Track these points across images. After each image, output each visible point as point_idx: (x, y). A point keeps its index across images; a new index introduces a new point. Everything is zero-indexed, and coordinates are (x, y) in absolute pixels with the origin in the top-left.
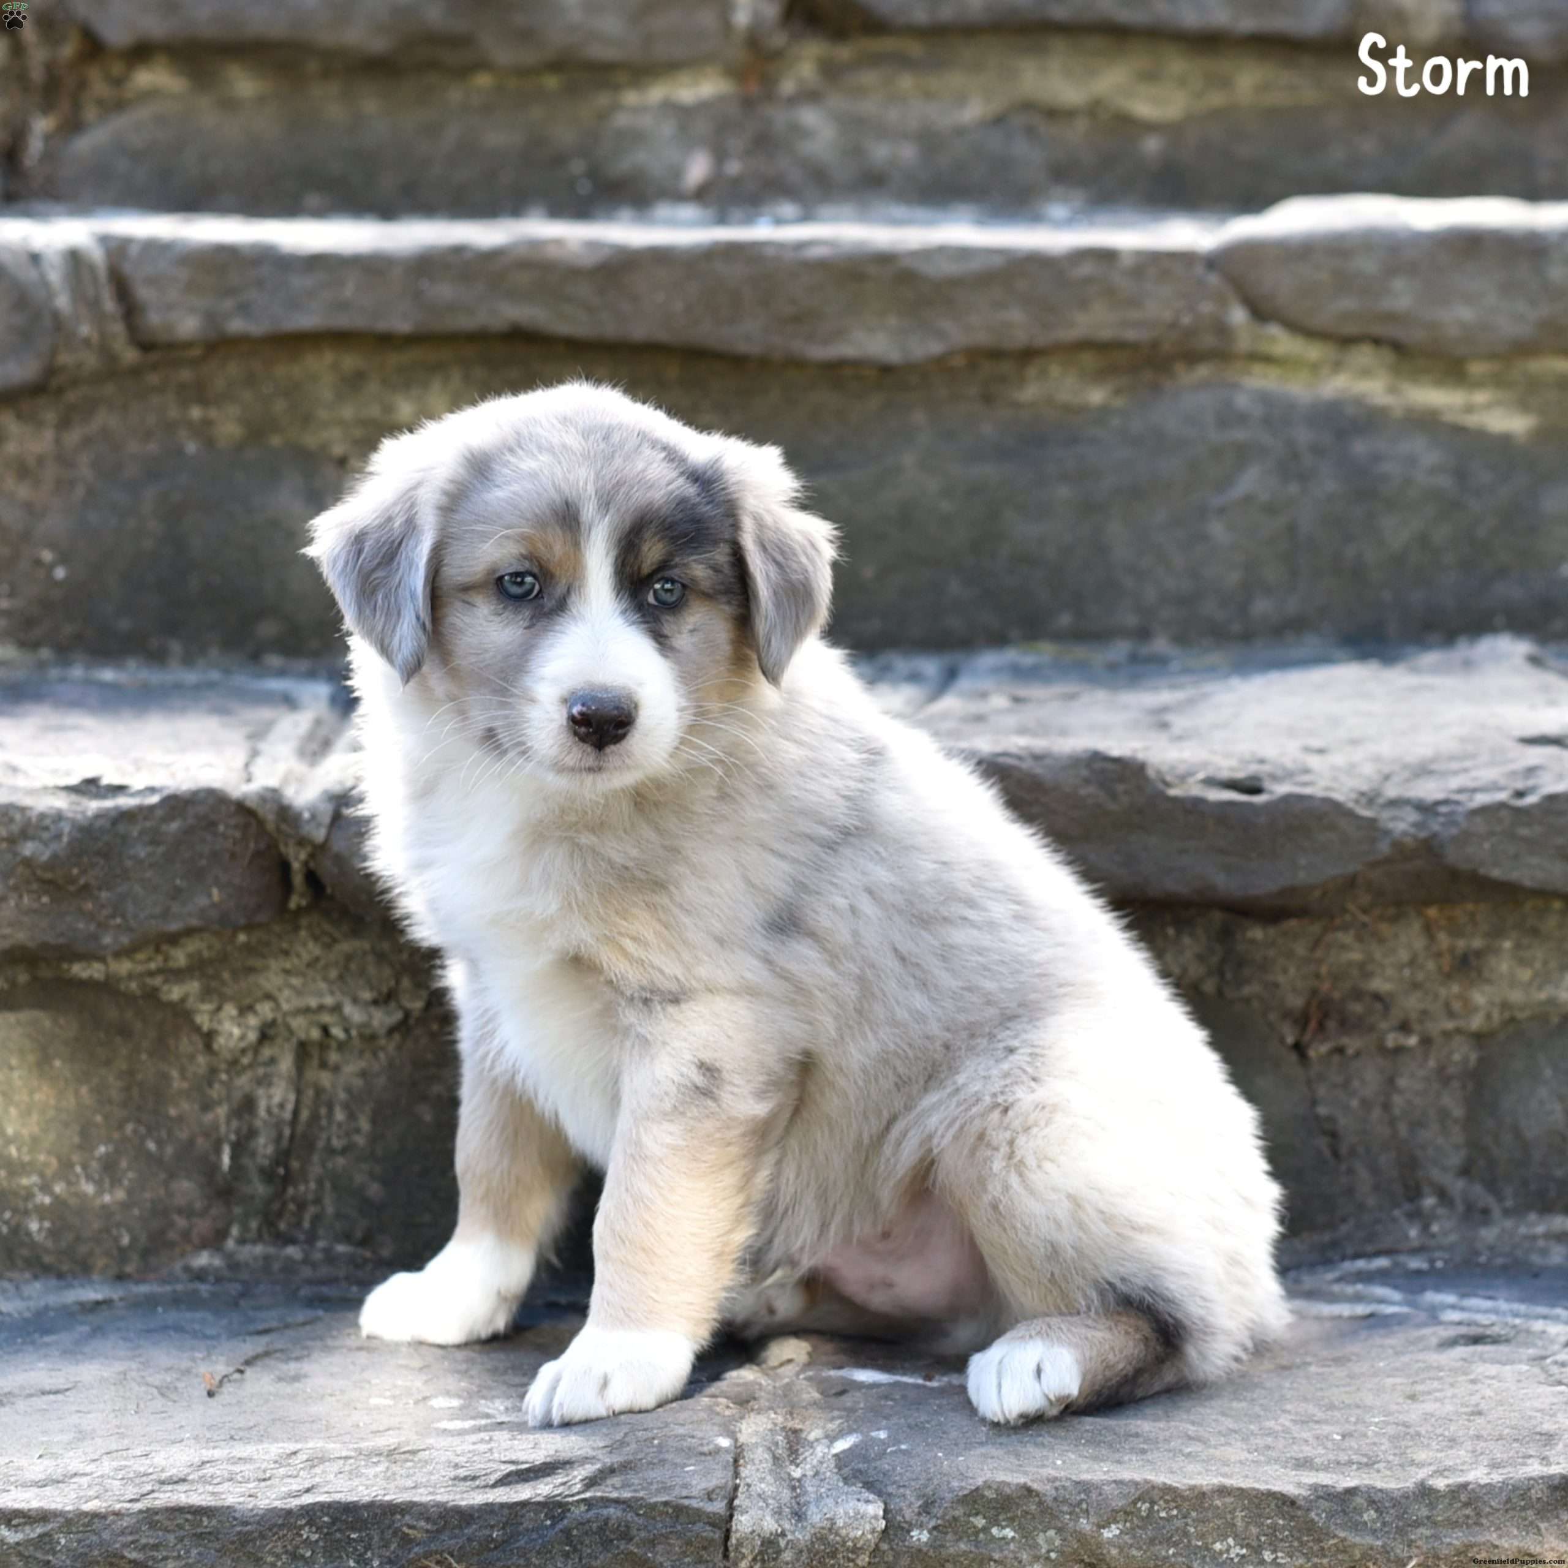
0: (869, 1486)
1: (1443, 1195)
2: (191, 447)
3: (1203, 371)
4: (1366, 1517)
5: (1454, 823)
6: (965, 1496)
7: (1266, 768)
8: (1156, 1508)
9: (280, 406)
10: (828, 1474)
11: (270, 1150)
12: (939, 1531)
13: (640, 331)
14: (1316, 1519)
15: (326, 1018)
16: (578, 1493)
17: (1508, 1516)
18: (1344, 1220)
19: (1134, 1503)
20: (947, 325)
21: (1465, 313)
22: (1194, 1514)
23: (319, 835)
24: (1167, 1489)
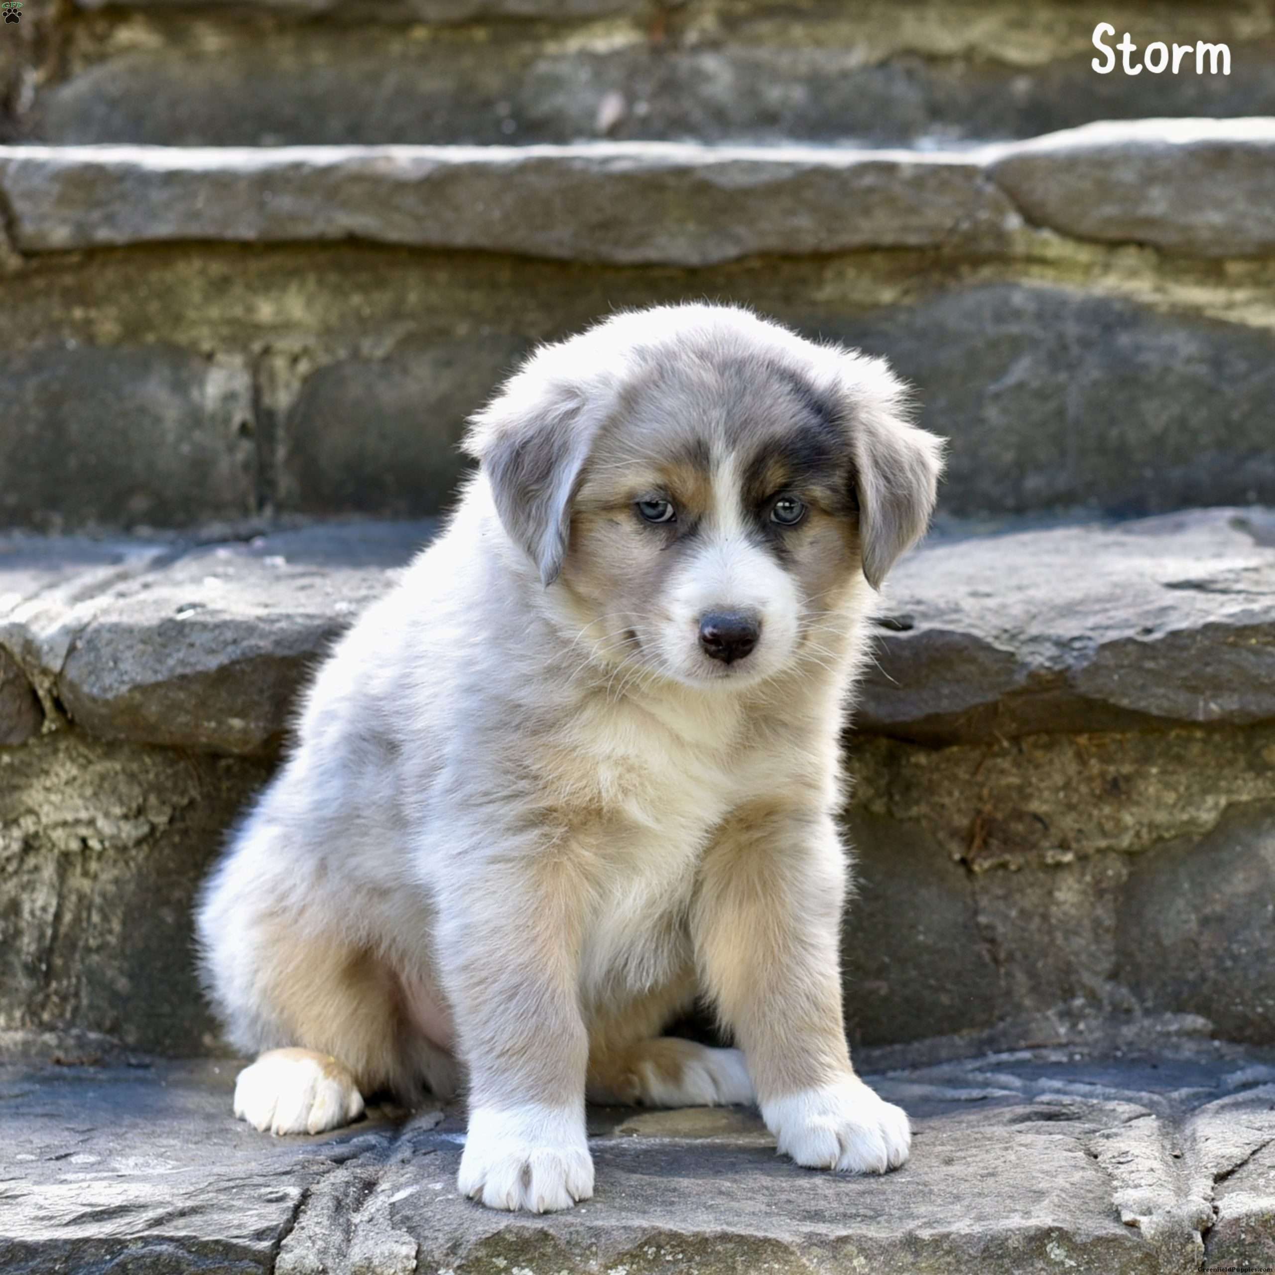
0: (411, 1230)
1: (1093, 999)
2: (72, 343)
3: (986, 272)
4: (855, 1263)
5: (1085, 657)
6: (488, 1239)
7: (921, 608)
8: (663, 1252)
9: (154, 307)
10: (381, 1220)
11: (33, 948)
12: (463, 1270)
13: (461, 237)
14: (808, 1264)
15: (83, 831)
16: (138, 1232)
17: (986, 1263)
18: (1002, 1018)
19: (641, 1247)
20: (741, 230)
21: (1216, 218)
22: (697, 1258)
23: (56, 665)
24: (674, 1236)
